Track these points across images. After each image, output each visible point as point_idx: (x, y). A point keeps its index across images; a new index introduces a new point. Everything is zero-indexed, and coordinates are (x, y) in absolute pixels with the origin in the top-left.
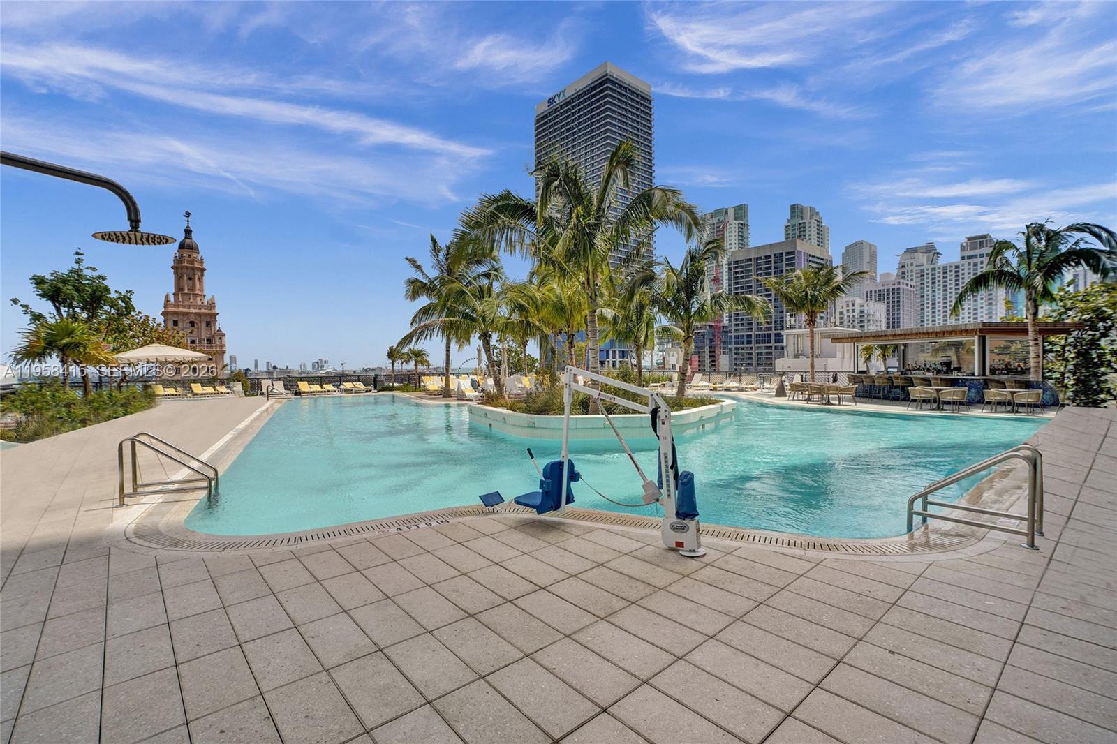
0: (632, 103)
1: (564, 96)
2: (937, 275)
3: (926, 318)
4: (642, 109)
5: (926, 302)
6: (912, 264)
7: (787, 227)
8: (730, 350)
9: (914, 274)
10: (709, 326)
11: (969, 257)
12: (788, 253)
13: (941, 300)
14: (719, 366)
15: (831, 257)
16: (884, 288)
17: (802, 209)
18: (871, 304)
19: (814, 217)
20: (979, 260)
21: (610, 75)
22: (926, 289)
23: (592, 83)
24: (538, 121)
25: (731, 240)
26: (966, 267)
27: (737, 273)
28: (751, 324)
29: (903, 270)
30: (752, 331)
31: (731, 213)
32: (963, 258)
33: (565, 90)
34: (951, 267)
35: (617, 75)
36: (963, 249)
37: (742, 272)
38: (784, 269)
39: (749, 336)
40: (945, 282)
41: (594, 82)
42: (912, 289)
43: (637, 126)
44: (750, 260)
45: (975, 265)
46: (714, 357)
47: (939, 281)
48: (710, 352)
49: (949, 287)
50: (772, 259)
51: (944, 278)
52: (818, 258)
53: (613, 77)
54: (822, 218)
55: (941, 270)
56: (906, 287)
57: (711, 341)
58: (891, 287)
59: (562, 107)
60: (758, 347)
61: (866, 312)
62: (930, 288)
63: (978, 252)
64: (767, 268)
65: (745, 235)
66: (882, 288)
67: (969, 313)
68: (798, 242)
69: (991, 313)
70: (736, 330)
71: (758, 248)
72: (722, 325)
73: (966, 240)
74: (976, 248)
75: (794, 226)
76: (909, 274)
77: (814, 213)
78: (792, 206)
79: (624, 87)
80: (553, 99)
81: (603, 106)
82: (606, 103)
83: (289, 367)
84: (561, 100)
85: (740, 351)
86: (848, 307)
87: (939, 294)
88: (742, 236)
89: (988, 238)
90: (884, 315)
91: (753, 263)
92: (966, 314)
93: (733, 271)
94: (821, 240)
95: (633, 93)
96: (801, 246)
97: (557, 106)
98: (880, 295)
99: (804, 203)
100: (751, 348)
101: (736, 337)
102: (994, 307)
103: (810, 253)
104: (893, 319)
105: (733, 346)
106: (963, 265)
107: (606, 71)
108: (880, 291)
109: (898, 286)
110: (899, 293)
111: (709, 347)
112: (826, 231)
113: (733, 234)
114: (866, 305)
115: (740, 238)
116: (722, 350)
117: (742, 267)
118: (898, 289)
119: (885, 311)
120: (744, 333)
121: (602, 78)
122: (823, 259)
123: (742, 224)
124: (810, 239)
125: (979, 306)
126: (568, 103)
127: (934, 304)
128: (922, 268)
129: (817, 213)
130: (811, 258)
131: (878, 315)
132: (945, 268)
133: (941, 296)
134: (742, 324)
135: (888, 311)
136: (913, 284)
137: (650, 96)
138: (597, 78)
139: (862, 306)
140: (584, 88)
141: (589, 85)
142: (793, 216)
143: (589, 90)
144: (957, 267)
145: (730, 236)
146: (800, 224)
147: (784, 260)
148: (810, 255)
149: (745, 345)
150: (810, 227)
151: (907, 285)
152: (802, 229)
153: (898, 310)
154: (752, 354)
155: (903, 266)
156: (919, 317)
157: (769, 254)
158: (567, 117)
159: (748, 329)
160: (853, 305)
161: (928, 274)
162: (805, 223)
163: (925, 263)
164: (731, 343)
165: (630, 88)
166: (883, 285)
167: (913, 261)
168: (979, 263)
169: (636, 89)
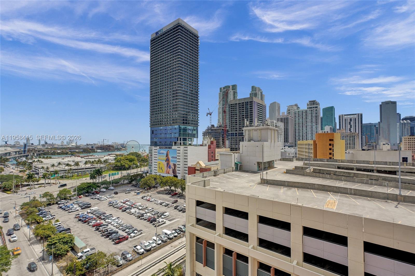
0: (190, 37)
1: (162, 31)
2: (300, 114)
3: (296, 129)
4: (194, 40)
5: (296, 123)
6: (292, 110)
7: (250, 94)
8: (229, 138)
9: (292, 113)
10: (222, 129)
11: (310, 108)
12: (250, 102)
13: (301, 122)
14: (226, 145)
15: (266, 105)
16: (283, 117)
17: (256, 88)
18: (279, 123)
19: (260, 91)
20: (313, 109)
21: (181, 24)
22: (296, 118)
23: (173, 27)
24: (151, 41)
25: (231, 97)
26: (309, 111)
27: (232, 109)
28: (237, 128)
29: (289, 111)
30: (237, 131)
31: (231, 87)
32: (308, 108)
33: (163, 29)
34: (304, 111)
35: (183, 24)
36: (308, 105)
37: (234, 109)
38: (249, 108)
39: (236, 133)
40: (302, 116)
41: (174, 26)
42: (292, 118)
43: (192, 46)
44: (236, 104)
45: (312, 110)
46: (224, 141)
47: (300, 116)
48: (222, 139)
49: (304, 118)
50: (245, 104)
51: (302, 115)
52: (261, 104)
53: (182, 25)
54: (262, 92)
55: (301, 112)
56: (290, 117)
57: (223, 135)
58: (285, 117)
59: (161, 36)
60: (239, 138)
61: (277, 126)
62: (298, 118)
63: (312, 106)
64: (243, 107)
65: (236, 96)
66: (282, 117)
67: (310, 127)
68: (254, 98)
69: (317, 127)
70: (231, 131)
71: (239, 100)
72: (227, 129)
73: (309, 102)
74: (312, 105)
75: (253, 94)
76: (291, 113)
77: (260, 90)
78: (252, 86)
79: (187, 30)
80: (158, 32)
81: (178, 36)
82: (179, 35)
83: (53, 143)
84: (161, 33)
85: (233, 139)
86: (271, 123)
87: (301, 120)
88: (235, 96)
89: (316, 102)
90: (283, 127)
91: (237, 105)
92: (309, 127)
93: (230, 108)
94: (262, 98)
95: (190, 33)
96: (255, 99)
97: (159, 35)
98: (282, 120)
99: (256, 86)
100: (237, 138)
101: (231, 134)
102: (318, 125)
103: (258, 102)
104: (286, 128)
105: (230, 137)
106: (308, 110)
107: (179, 22)
108: (282, 118)
109: (288, 117)
110: (288, 119)
111: (222, 137)
112: (264, 96)
113: (231, 95)
114: (277, 123)
115: (234, 97)
116: (227, 139)
117: (234, 107)
118: (288, 118)
119: (283, 125)
120: (234, 132)
121: (177, 24)
122: (263, 105)
123: (235, 92)
124: (258, 97)
125: (313, 125)
126: (164, 34)
127: (299, 124)
128: (295, 111)
129: (261, 90)
130: (258, 104)
131: (281, 127)
132: (302, 111)
133: (301, 121)
134: (234, 129)
135: (284, 125)
136: (292, 117)
137: (198, 35)
138: (175, 24)
139: (276, 123)
140: (170, 28)
141: (172, 27)
142: (252, 90)
143: (172, 29)
144: (306, 111)
145: (230, 96)
146: (255, 93)
147: (249, 104)
148: (258, 103)
149: (234, 137)
150: (258, 94)
151: (291, 116)
152: (256, 95)
153: (288, 125)
154: (237, 140)
155: (289, 110)
156: (294, 128)
157: (243, 102)
158: (164, 40)
159: (236, 130)
160: (273, 123)
161: (297, 113)
162: (256, 93)
163: (296, 109)
164: (229, 136)
165: (189, 30)
166: (283, 116)
167: (292, 108)
168: (313, 110)
169: (192, 32)
